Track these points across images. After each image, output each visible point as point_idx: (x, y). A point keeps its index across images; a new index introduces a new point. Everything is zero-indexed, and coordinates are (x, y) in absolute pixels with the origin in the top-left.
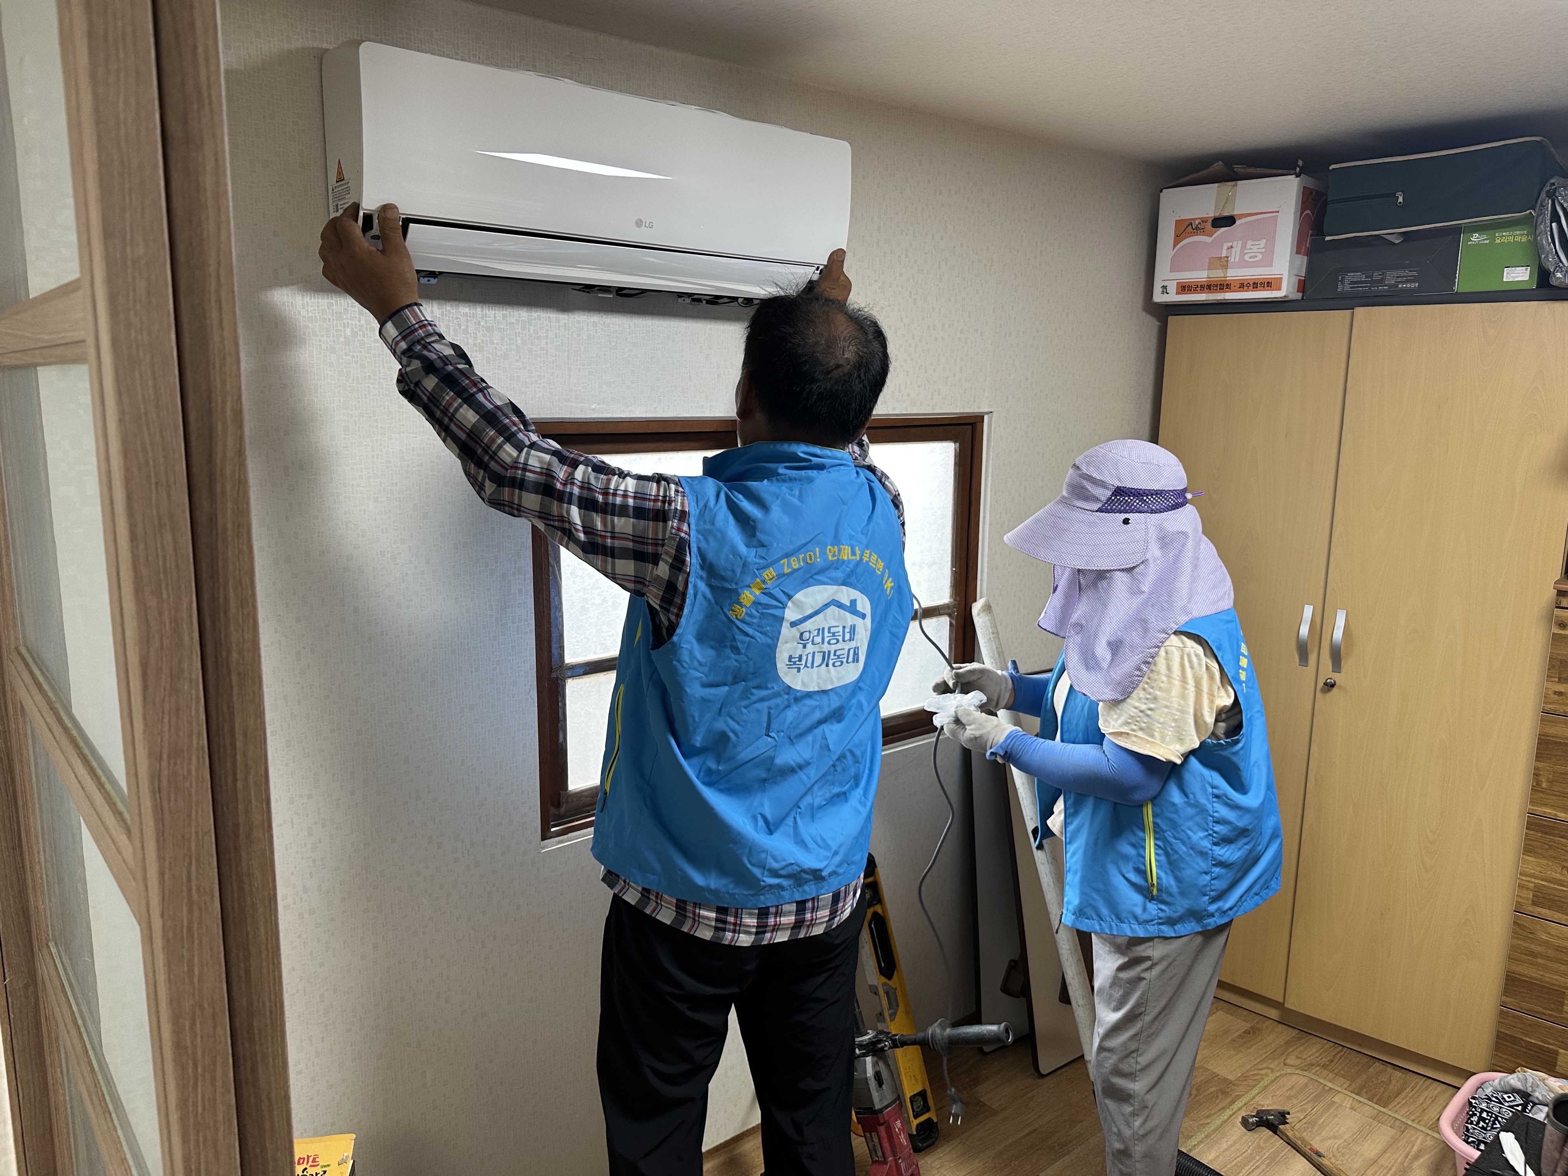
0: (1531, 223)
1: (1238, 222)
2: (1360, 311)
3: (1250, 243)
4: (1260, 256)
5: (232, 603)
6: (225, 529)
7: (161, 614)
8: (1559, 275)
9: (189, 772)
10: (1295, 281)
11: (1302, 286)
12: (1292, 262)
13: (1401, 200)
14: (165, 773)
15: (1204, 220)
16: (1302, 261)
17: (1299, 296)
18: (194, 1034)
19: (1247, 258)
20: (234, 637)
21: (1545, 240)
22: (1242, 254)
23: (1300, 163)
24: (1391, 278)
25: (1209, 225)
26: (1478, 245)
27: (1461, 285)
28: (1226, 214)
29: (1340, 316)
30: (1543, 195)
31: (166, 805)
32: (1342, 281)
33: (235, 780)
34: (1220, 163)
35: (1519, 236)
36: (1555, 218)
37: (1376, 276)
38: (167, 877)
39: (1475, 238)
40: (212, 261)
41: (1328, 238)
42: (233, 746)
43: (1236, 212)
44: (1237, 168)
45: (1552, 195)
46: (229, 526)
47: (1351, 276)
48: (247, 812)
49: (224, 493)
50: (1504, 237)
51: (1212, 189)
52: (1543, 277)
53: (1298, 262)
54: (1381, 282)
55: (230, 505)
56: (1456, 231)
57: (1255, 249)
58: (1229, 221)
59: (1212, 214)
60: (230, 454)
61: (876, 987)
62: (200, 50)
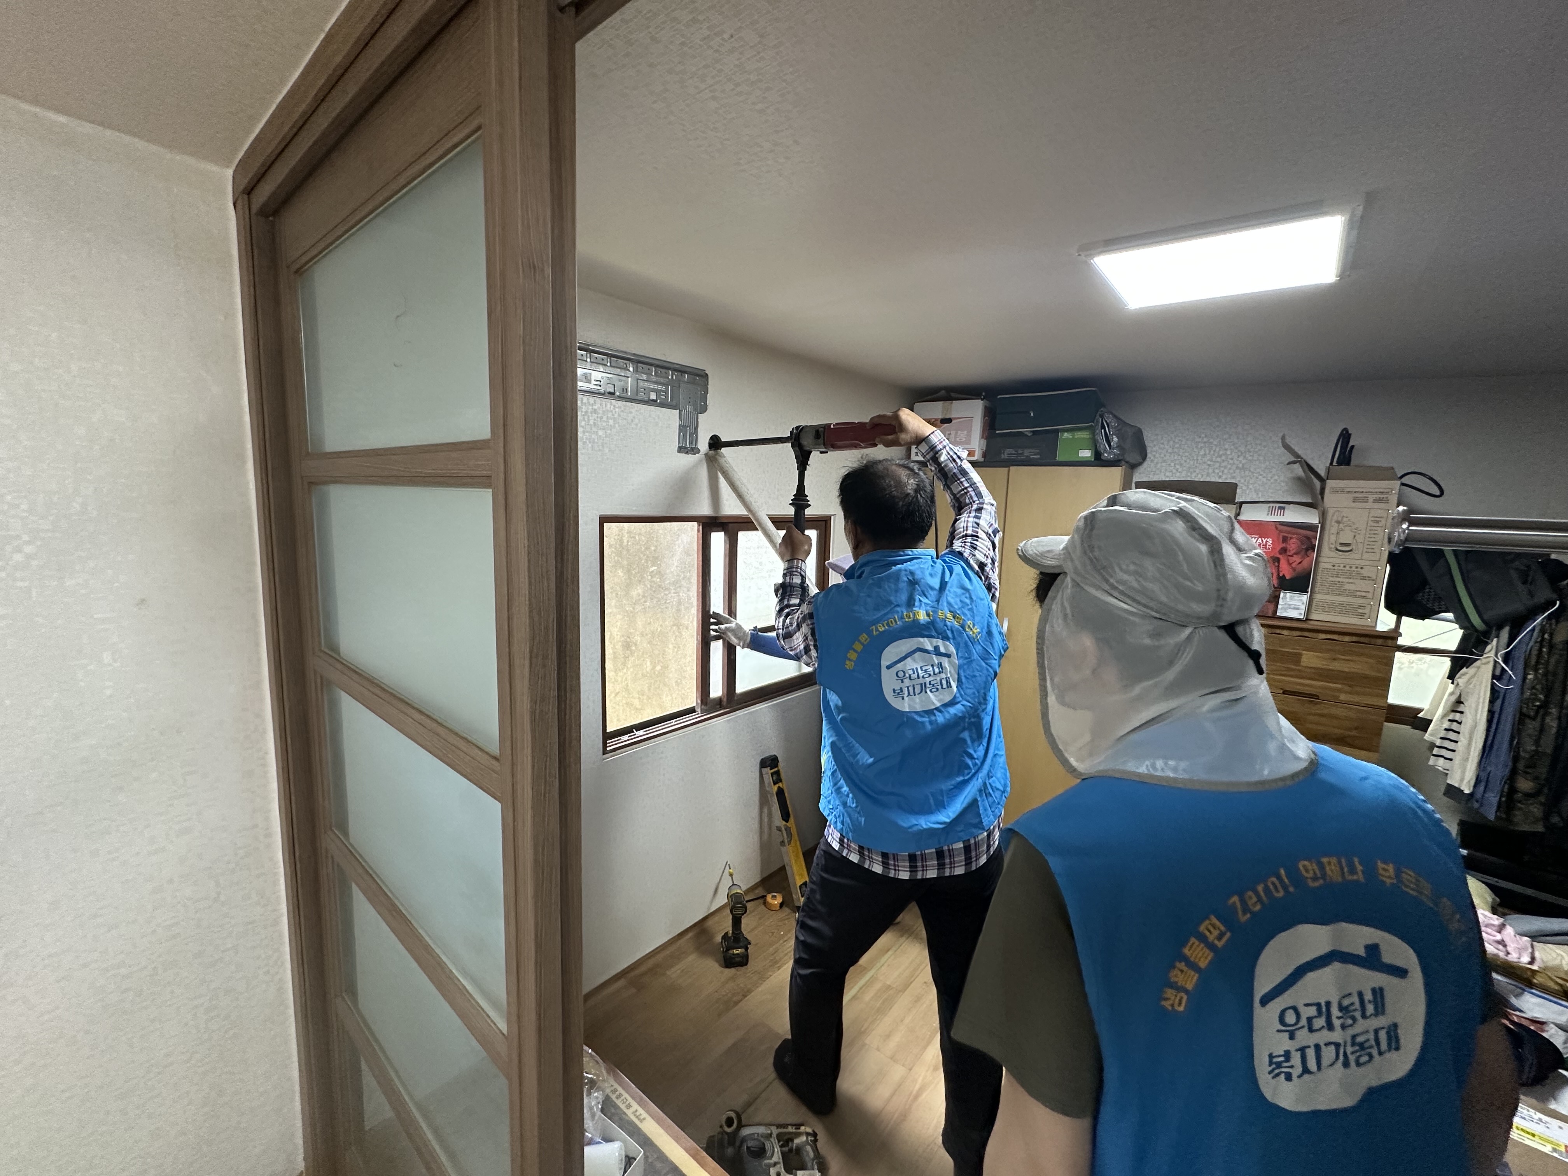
0: (1092, 429)
1: (953, 422)
2: (1012, 468)
3: (959, 432)
4: (964, 439)
5: (569, 619)
6: (567, 578)
7: (540, 624)
8: (1106, 455)
9: (549, 709)
10: (981, 452)
11: (985, 455)
12: (979, 442)
13: (1032, 415)
14: (538, 711)
15: (936, 420)
16: (984, 442)
17: (982, 460)
18: (543, 855)
19: (958, 439)
20: (569, 637)
21: (1099, 438)
22: (955, 438)
23: (984, 394)
24: (1027, 452)
25: (939, 422)
26: (1067, 439)
27: (1060, 458)
28: (947, 417)
29: (1003, 471)
30: (1098, 416)
31: (537, 729)
32: (1004, 454)
33: (565, 714)
34: (943, 391)
35: (1084, 435)
36: (1103, 427)
37: (1020, 451)
38: (536, 768)
39: (1066, 435)
40: (568, 437)
41: (997, 432)
42: (566, 696)
43: (952, 416)
44: (953, 395)
45: (1102, 416)
46: (569, 577)
47: (1008, 451)
48: (570, 731)
49: (568, 559)
50: (1080, 435)
51: (940, 404)
52: (1098, 455)
53: (982, 442)
54: (1022, 454)
55: (570, 566)
56: (1057, 432)
57: (962, 435)
58: (949, 421)
59: (940, 417)
60: (571, 539)
61: (780, 827)
62: (568, 328)
